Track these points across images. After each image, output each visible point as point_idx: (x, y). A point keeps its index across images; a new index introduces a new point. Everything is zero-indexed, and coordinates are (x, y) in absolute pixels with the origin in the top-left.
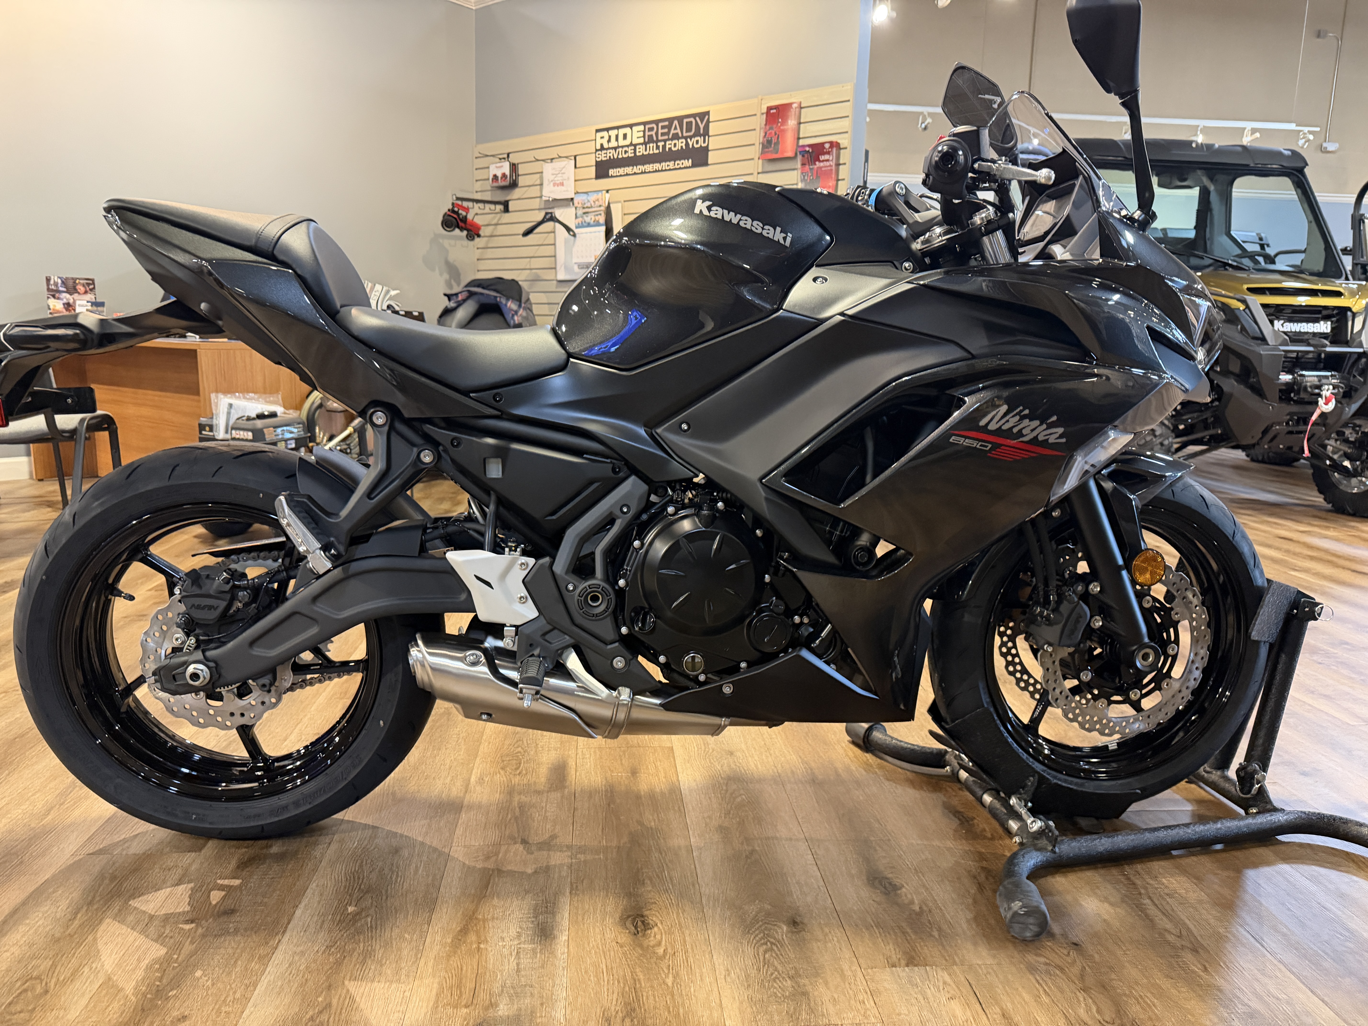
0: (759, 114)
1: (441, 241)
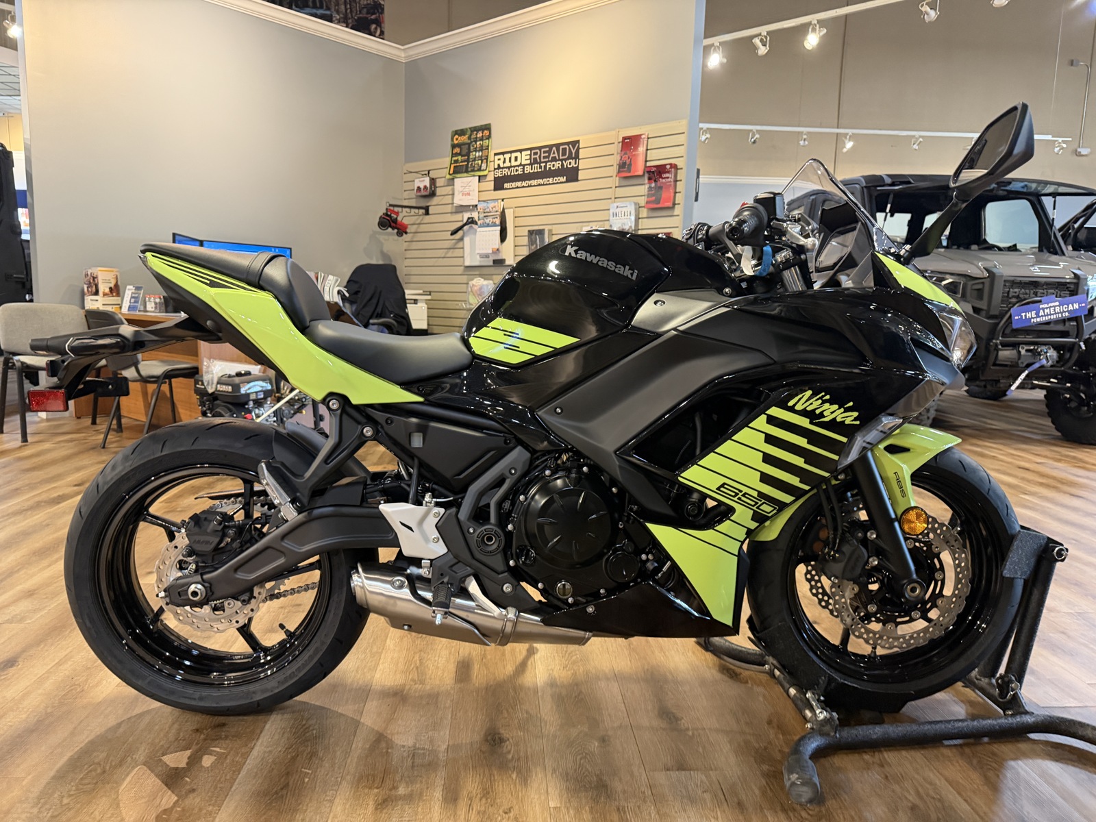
0: (616, 143)
1: (377, 236)
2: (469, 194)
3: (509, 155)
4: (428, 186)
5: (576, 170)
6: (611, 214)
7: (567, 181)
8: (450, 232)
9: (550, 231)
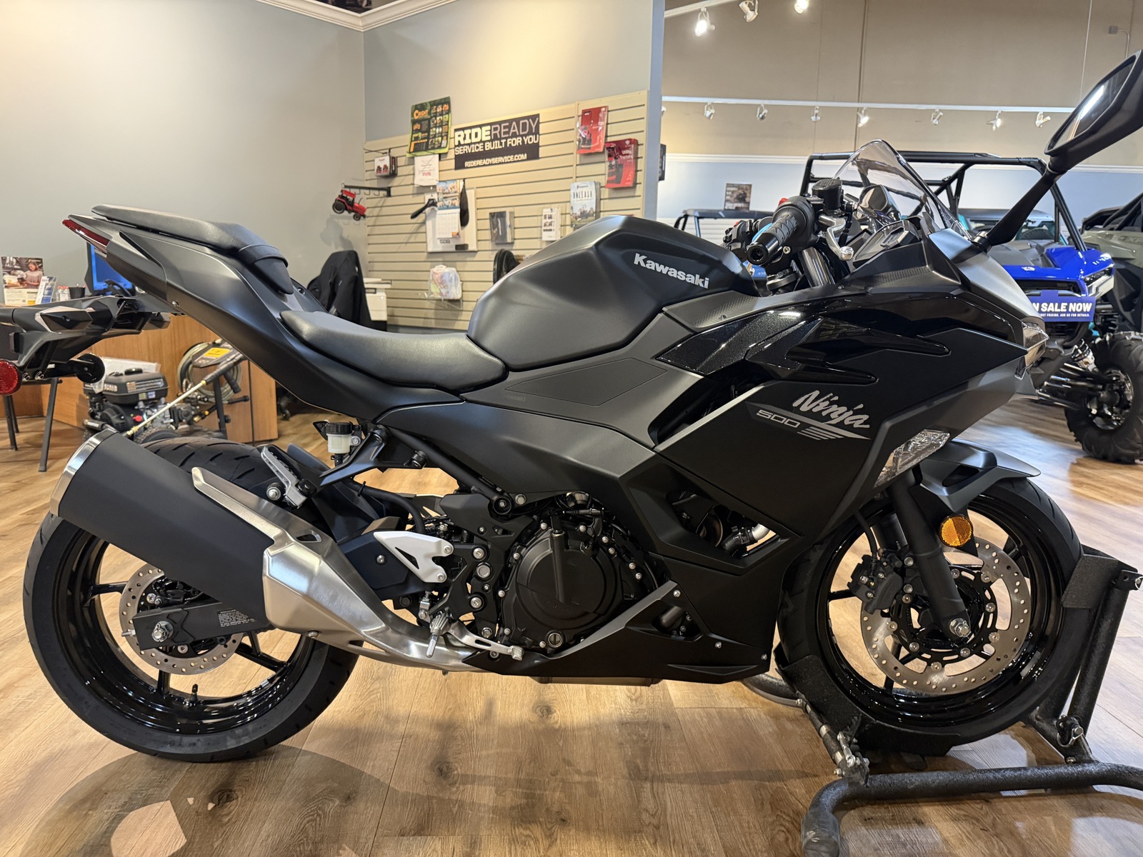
0: (576, 117)
1: (333, 220)
2: (429, 174)
3: (469, 131)
4: (388, 165)
5: (537, 146)
6: (572, 195)
7: (528, 159)
8: (410, 216)
9: (512, 213)
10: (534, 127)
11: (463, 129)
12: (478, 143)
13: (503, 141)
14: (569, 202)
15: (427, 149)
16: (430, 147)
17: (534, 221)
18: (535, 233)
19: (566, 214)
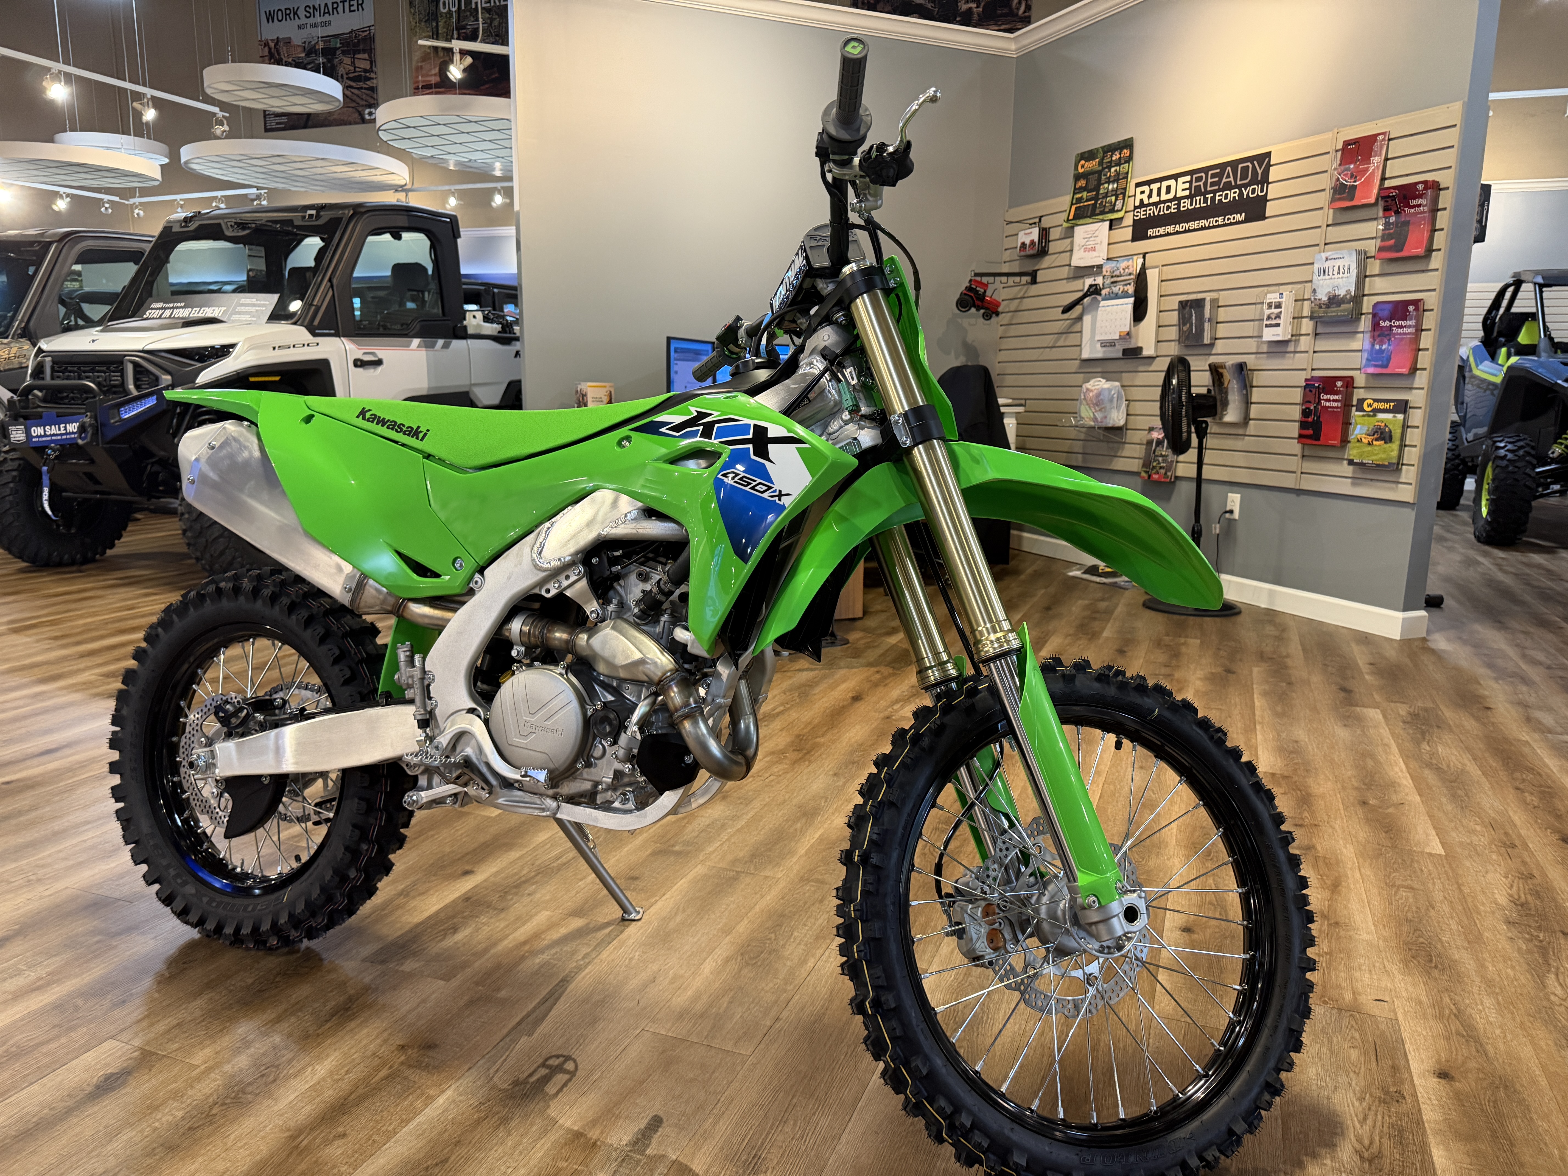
0: (1333, 152)
1: (956, 321)
2: (1094, 249)
3: (1158, 185)
4: (1036, 240)
5: (1264, 200)
6: (1316, 271)
7: (1246, 221)
8: (1061, 309)
9: (1214, 301)
10: (1260, 172)
11: (1148, 183)
12: (1170, 201)
13: (1209, 196)
14: (1311, 281)
15: (1093, 214)
16: (1097, 211)
17: (1249, 312)
18: (1249, 329)
19: (1304, 300)
